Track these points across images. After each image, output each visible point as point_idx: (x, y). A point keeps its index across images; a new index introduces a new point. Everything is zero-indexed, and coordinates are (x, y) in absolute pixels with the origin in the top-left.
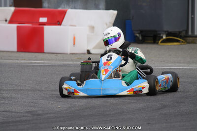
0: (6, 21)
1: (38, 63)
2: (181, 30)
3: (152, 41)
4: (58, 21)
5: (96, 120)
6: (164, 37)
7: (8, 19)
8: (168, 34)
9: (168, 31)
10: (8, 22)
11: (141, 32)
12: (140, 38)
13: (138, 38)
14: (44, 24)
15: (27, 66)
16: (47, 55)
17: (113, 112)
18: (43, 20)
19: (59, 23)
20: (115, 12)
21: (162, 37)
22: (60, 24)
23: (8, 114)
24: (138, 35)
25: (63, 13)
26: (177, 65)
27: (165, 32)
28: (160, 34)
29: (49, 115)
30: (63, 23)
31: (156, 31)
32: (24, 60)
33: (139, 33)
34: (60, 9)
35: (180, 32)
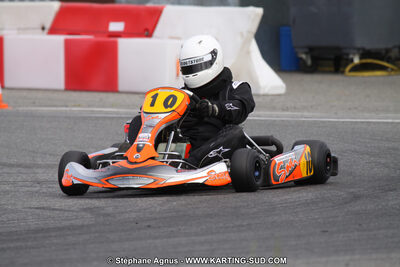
0: (43, 29)
1: (107, 113)
2: (390, 46)
3: (332, 69)
4: (147, 30)
5: (221, 225)
6: (357, 60)
7: (48, 25)
8: (365, 54)
9: (363, 49)
10: (46, 31)
11: (311, 50)
12: (309, 62)
13: (304, 62)
14: (118, 35)
15: (84, 118)
16: (124, 96)
17: (255, 210)
18: (116, 26)
19: (148, 33)
20: (260, 11)
21: (352, 61)
22: (150, 35)
23: (48, 213)
24: (304, 56)
25: (156, 14)
26: (382, 115)
27: (359, 49)
28: (348, 54)
29: (127, 216)
30: (157, 32)
31: (338, 49)
32: (79, 106)
33: (306, 53)
34: (150, 5)
35: (388, 51)
